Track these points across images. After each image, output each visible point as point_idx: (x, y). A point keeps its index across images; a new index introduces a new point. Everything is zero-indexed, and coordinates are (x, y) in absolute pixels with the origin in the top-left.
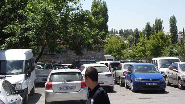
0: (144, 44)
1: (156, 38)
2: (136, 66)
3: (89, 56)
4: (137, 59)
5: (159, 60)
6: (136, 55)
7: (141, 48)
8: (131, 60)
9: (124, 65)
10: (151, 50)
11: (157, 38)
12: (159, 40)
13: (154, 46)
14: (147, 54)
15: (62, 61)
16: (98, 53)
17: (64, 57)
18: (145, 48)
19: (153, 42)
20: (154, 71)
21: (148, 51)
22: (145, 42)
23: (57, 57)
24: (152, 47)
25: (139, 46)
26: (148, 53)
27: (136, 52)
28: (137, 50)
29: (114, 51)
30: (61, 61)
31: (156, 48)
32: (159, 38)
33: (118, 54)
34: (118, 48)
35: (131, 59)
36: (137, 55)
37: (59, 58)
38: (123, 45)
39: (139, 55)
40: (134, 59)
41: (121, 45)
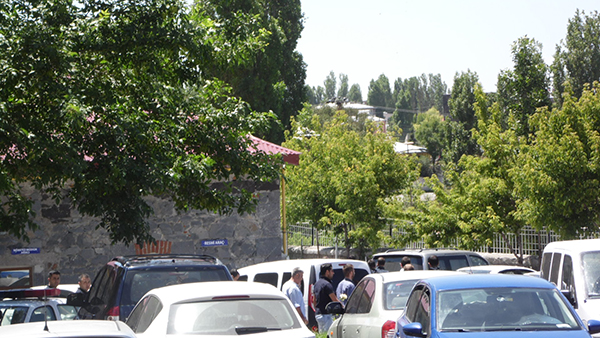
0: (499, 161)
1: (567, 126)
2: (453, 292)
3: (195, 237)
4: (464, 247)
5: (583, 255)
6: (461, 224)
7: (486, 181)
8: (433, 252)
9: (385, 286)
10: (543, 194)
11: (576, 127)
12: (583, 138)
13: (555, 170)
14: (517, 215)
15: (38, 269)
16: (243, 215)
17: (52, 243)
18: (510, 185)
19: (550, 149)
21: (527, 202)
22: (507, 148)
23: (12, 248)
24: (546, 180)
25: (474, 173)
26: (525, 210)
27: (459, 208)
28: (462, 192)
29: (338, 198)
30: (31, 269)
31: (569, 183)
32: (586, 125)
33: (360, 218)
34: (361, 184)
35: (433, 246)
36: (466, 220)
37: (24, 251)
38: (388, 168)
39: (477, 222)
40: (446, 243)
41: (375, 170)
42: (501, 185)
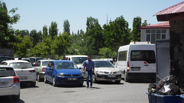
0: (48, 44)
1: (60, 38)
4: (41, 57)
5: (72, 58)
6: (41, 54)
7: (46, 47)
10: (55, 49)
11: (61, 39)
12: (62, 40)
13: (58, 45)
14: (51, 52)
16: (7, 50)
18: (50, 47)
19: (57, 42)
20: (73, 67)
21: (53, 50)
22: (49, 41)
24: (56, 47)
25: (44, 45)
26: (53, 51)
27: (41, 51)
28: (42, 48)
29: (19, 49)
31: (60, 48)
32: (63, 38)
33: (22, 52)
34: (23, 46)
35: (36, 57)
36: (42, 53)
38: (28, 44)
39: (44, 53)
40: (39, 57)
41: (25, 44)
42: (48, 47)
